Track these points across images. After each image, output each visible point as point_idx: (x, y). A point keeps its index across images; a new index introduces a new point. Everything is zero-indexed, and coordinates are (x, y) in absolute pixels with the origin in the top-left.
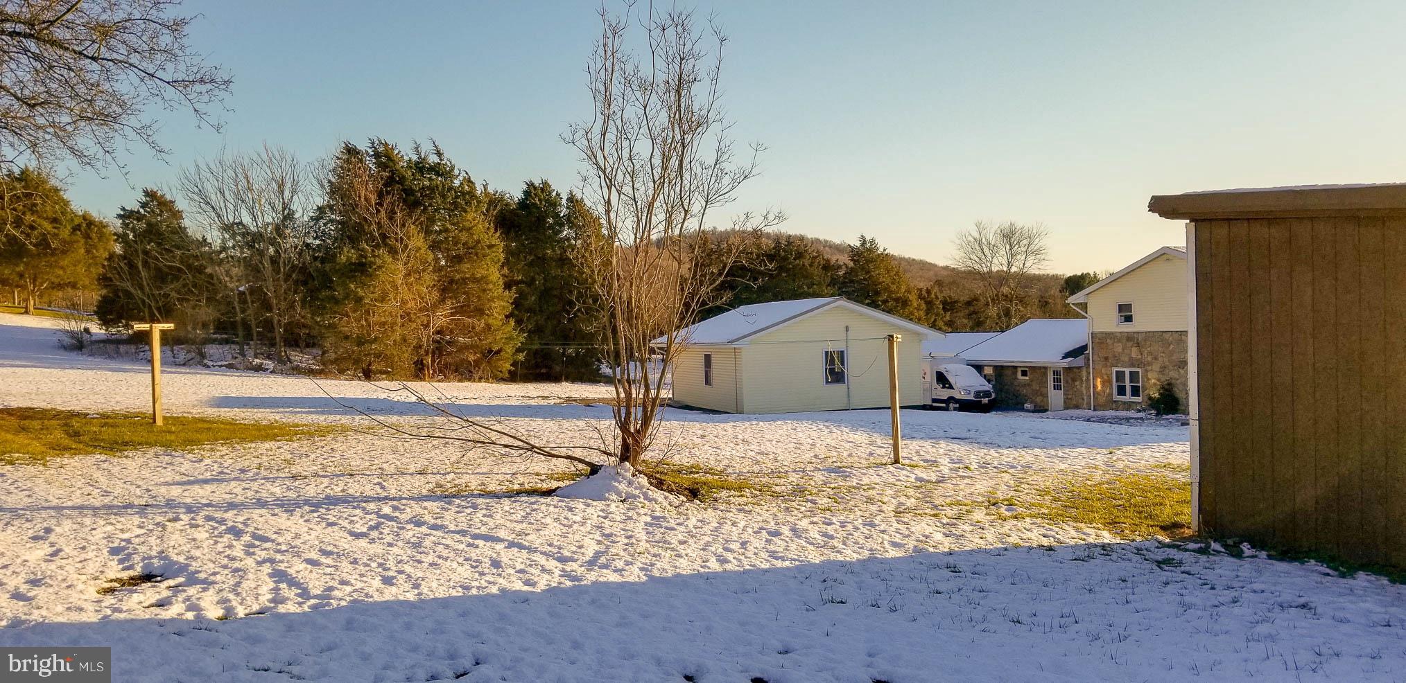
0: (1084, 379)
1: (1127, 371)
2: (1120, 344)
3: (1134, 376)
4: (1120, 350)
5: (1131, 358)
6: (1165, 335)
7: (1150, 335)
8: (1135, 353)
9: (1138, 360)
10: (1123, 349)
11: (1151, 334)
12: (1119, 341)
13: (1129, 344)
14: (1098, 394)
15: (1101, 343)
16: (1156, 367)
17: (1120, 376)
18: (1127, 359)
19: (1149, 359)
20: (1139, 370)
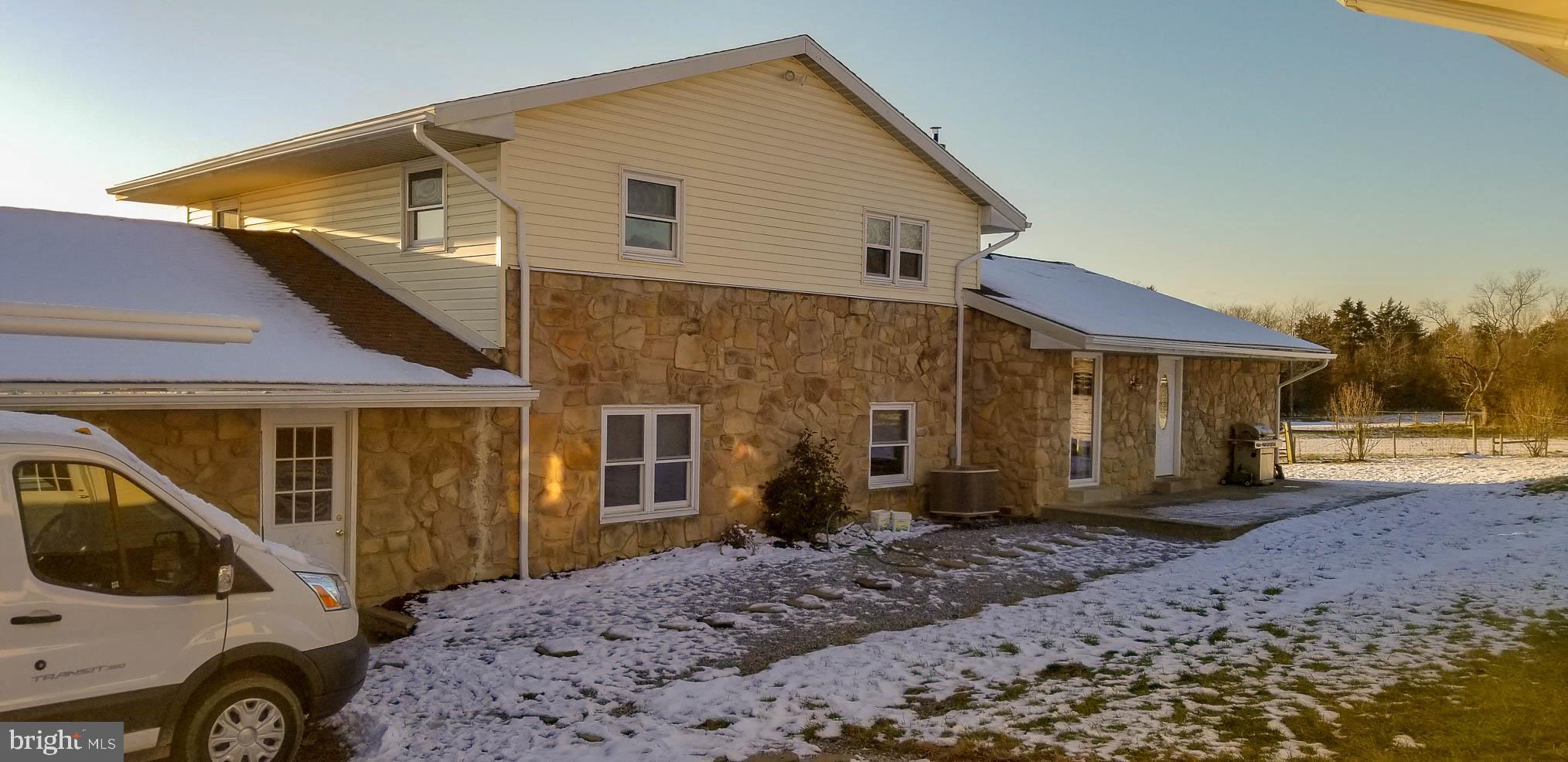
0: (482, 454)
1: (651, 415)
2: (636, 321)
3: (675, 431)
4: (637, 340)
5: (672, 370)
6: (776, 303)
7: (734, 298)
8: (686, 354)
9: (695, 376)
10: (648, 341)
11: (739, 297)
12: (633, 308)
13: (673, 323)
14: (552, 512)
15: (566, 314)
16: (750, 398)
17: (626, 433)
18: (660, 375)
19: (731, 374)
20: (693, 411)
